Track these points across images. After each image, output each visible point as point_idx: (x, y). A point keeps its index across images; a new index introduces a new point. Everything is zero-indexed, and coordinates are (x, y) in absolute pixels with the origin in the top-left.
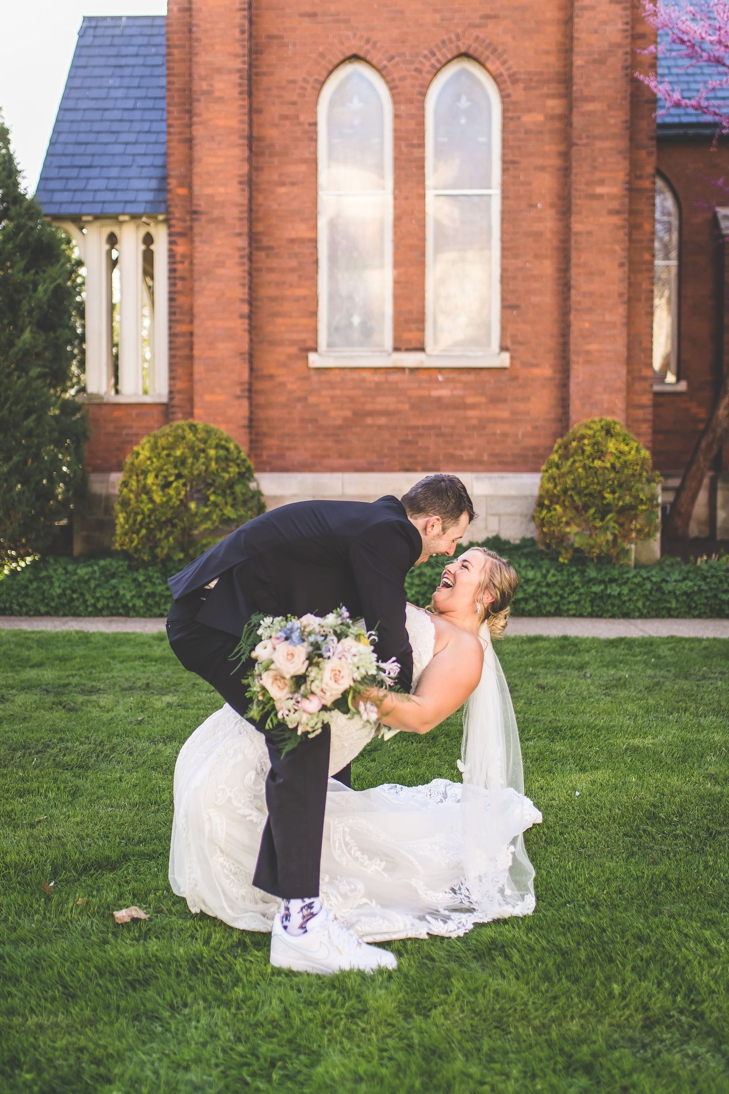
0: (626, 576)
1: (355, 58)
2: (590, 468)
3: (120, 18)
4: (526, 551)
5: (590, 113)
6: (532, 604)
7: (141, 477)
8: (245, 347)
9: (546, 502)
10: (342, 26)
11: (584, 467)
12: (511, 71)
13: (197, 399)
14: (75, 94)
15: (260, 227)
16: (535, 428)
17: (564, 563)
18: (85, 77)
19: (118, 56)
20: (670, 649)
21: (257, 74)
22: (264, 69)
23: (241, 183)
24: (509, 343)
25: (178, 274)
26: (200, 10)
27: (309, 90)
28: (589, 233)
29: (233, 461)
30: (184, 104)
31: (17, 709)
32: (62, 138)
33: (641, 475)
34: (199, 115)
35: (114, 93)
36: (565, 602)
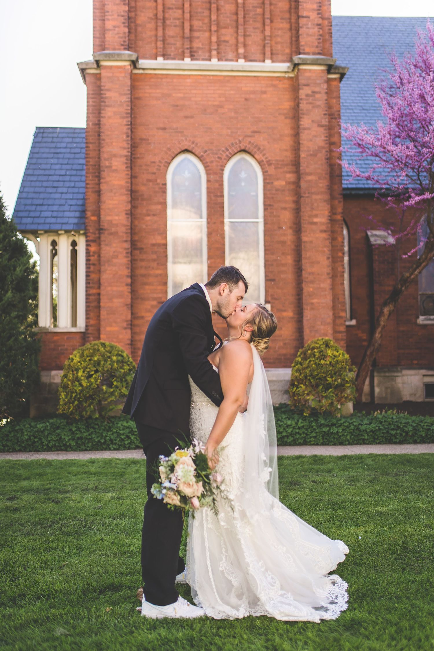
0: (340, 422)
1: (186, 151)
2: (319, 364)
3: (57, 128)
4: (283, 410)
5: (309, 181)
6: (291, 439)
7: (75, 372)
8: (129, 301)
9: (296, 383)
10: (180, 135)
11: (315, 364)
12: (268, 159)
13: (102, 329)
14: (32, 167)
15: (136, 238)
16: (285, 344)
17: (306, 416)
18: (38, 158)
19: (56, 148)
20: (372, 461)
21: (134, 158)
22: (138, 156)
23: (126, 214)
24: (270, 299)
25: (91, 262)
26: (105, 125)
27: (162, 167)
28: (311, 242)
29: (126, 363)
30: (95, 173)
31: (25, 503)
32: (26, 190)
33: (345, 367)
34: (104, 178)
35: (54, 167)
36: (308, 437)
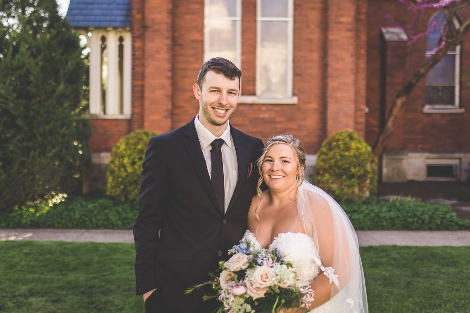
2: (343, 156)
7: (121, 160)
8: (169, 92)
9: (321, 172)
11: (340, 155)
13: (146, 118)
15: (177, 35)
16: (309, 133)
23: (168, 13)
24: (296, 92)
25: (136, 57)
28: (337, 40)
33: (368, 159)
